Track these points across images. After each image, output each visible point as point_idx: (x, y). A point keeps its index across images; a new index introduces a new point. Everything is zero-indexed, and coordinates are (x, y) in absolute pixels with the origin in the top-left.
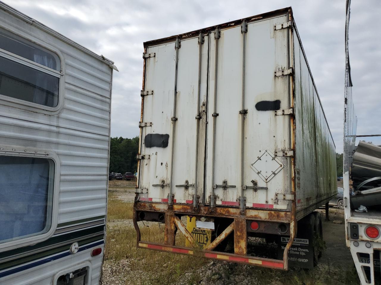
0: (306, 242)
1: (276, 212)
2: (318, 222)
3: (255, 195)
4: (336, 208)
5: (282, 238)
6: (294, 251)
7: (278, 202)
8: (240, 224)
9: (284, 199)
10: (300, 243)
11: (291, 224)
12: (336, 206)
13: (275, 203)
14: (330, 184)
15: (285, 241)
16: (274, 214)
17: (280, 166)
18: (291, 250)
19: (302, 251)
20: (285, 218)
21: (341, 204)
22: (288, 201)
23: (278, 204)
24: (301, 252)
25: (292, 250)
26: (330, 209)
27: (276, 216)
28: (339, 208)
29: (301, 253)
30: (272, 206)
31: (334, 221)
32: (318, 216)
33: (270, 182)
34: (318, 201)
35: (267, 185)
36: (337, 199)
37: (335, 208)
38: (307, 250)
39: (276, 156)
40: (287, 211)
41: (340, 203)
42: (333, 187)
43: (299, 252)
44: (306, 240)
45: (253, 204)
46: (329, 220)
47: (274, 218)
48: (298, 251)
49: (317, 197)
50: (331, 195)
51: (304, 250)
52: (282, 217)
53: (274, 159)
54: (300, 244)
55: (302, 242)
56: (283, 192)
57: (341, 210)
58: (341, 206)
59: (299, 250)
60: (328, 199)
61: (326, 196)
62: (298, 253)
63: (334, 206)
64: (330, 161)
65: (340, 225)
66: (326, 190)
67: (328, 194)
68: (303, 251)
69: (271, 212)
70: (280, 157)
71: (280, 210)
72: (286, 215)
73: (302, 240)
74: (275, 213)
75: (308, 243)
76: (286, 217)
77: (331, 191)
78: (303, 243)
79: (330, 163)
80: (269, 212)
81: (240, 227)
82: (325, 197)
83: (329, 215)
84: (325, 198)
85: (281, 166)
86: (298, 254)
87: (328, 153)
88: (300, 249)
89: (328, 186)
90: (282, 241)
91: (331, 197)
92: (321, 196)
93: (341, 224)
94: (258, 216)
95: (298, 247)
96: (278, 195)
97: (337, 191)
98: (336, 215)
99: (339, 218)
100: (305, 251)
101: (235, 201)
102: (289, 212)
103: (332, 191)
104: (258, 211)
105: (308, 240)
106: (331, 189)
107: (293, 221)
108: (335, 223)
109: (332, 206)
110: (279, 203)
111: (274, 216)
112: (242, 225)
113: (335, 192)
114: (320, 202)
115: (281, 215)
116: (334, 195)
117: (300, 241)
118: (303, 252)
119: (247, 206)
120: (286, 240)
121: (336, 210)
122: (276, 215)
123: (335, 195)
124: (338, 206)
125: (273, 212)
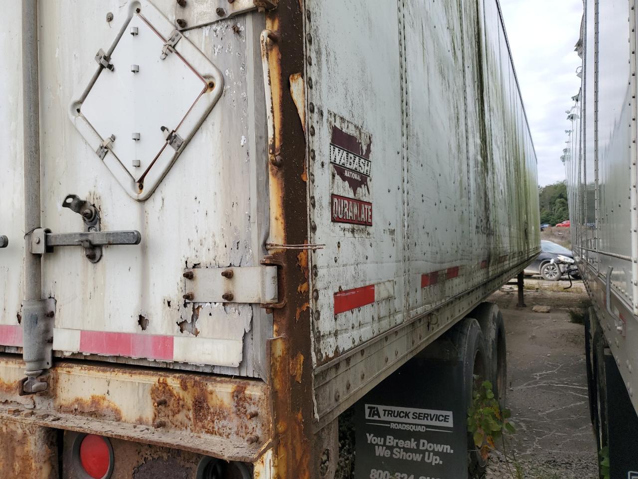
0: (446, 418)
1: (191, 380)
2: (492, 334)
3: (91, 284)
4: (538, 278)
5: (369, 408)
6: (407, 450)
7: (195, 317)
8: (18, 452)
9: (229, 298)
10: (425, 422)
11: (258, 467)
12: (538, 274)
13: (182, 325)
14: (525, 231)
15: (376, 418)
16: (182, 393)
17: (202, 86)
18: (397, 446)
19: (433, 451)
20: (233, 423)
21: (546, 270)
22: (247, 313)
23: (196, 333)
24: (427, 453)
25: (400, 448)
26: (526, 282)
27: (189, 402)
28: (542, 278)
29: (429, 459)
30: (166, 342)
31: (534, 308)
32: (494, 316)
33: (158, 196)
34: (490, 274)
35: (143, 215)
36: (540, 261)
37: (535, 278)
38: (447, 449)
39: (182, 25)
40: (247, 378)
41: (544, 269)
42: (532, 237)
43: (423, 452)
44: (444, 413)
45: (84, 334)
46: (524, 306)
47: (181, 417)
48: (417, 451)
49: (486, 263)
50: (528, 256)
51: (439, 448)
52: (220, 414)
53: (171, 48)
54: (427, 426)
55: (432, 419)
56: (222, 250)
57: (547, 282)
58: (546, 273)
59: (421, 448)
60: (521, 266)
61: (516, 259)
62: (418, 458)
63: (534, 276)
64: (525, 181)
65: (548, 314)
66: (516, 245)
67: (521, 253)
68: (436, 450)
69: (165, 384)
70: (206, 30)
71: (207, 370)
72: (239, 397)
73: (433, 412)
74: (184, 387)
75: (450, 424)
76: (238, 414)
77: (528, 248)
78: (434, 423)
79: (525, 185)
80: (152, 380)
81: (17, 466)
82: (516, 261)
83: (524, 293)
84: (516, 263)
85: (211, 85)
86: (419, 460)
87: (521, 161)
88: (425, 444)
89: (522, 234)
90: (367, 417)
91: (529, 259)
92: (501, 259)
93: (548, 312)
94: (106, 404)
95: (417, 436)
96: (197, 272)
97: (540, 247)
98: (537, 294)
99: (543, 298)
100: (440, 450)
101: (13, 321)
102: (253, 379)
103: (531, 248)
104: (108, 374)
105: (450, 413)
106: (528, 243)
107: (269, 455)
108: (536, 312)
109: (529, 276)
110: (202, 323)
111: (180, 405)
112: (25, 459)
113: (537, 248)
114: (499, 276)
115: (213, 402)
116: (534, 256)
117: (426, 416)
118: (436, 453)
119: (56, 346)
120: (381, 413)
121: (538, 283)
122: (188, 398)
123: (537, 254)
124: (541, 274)
125: (173, 382)
